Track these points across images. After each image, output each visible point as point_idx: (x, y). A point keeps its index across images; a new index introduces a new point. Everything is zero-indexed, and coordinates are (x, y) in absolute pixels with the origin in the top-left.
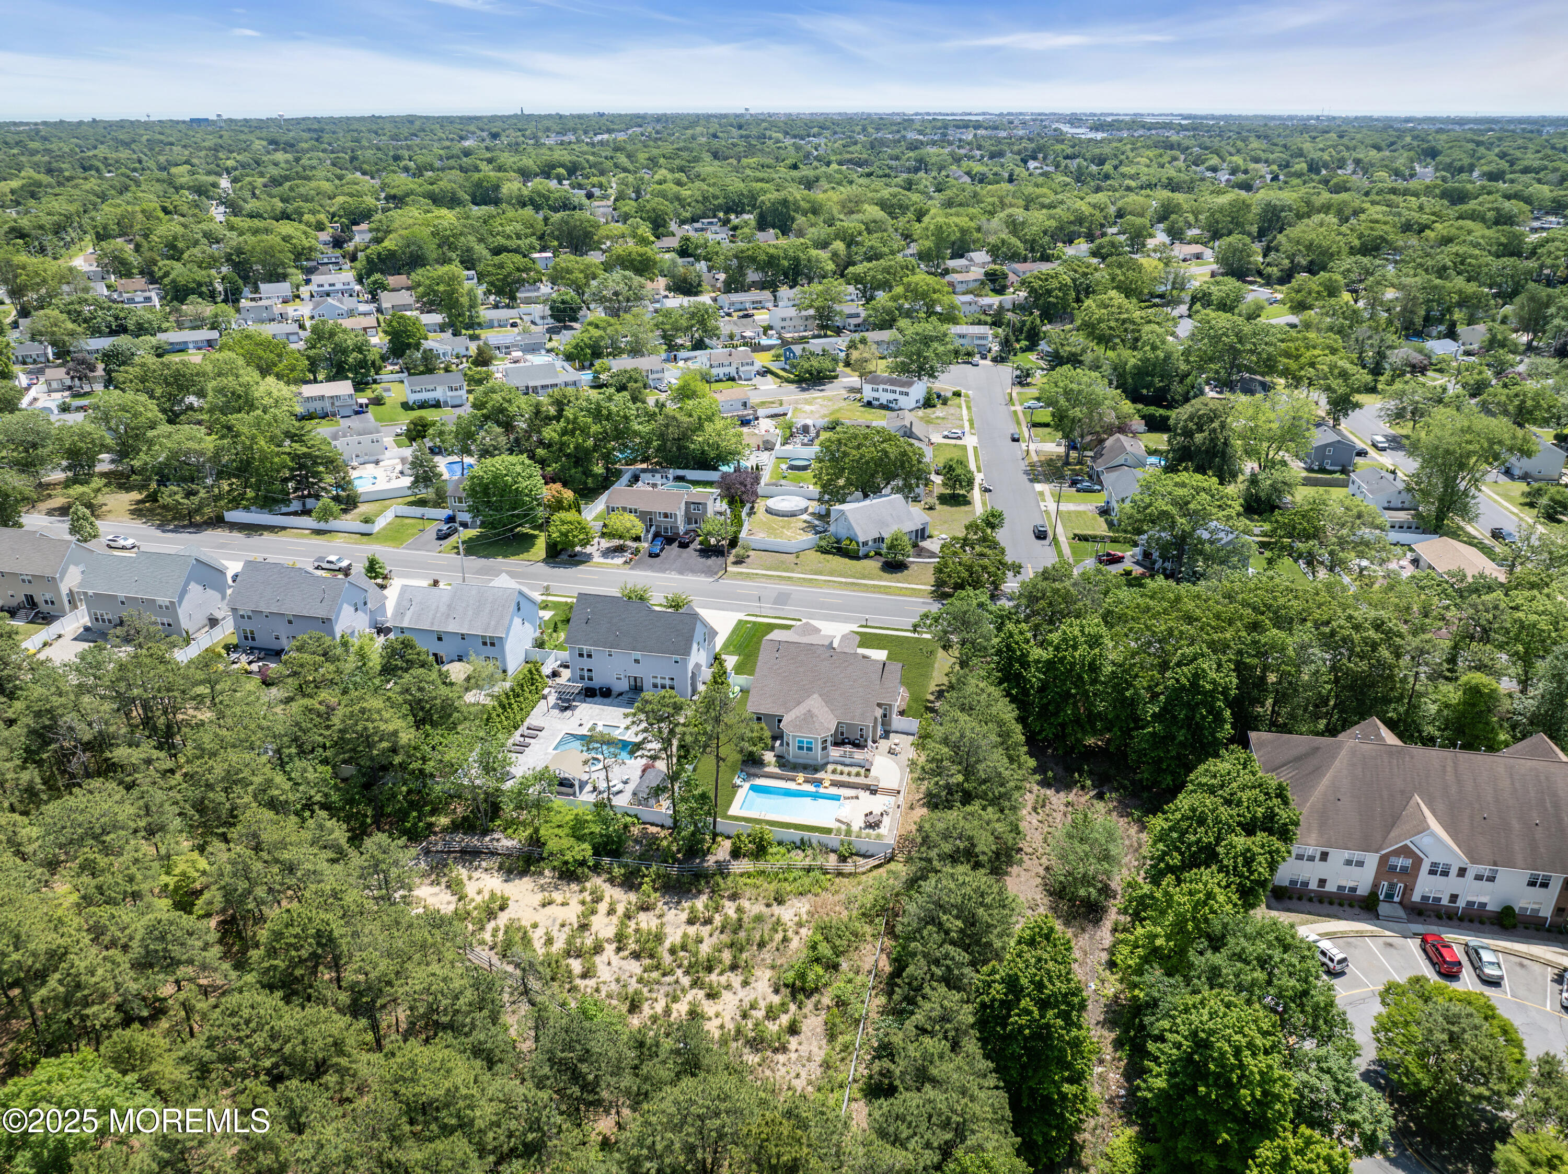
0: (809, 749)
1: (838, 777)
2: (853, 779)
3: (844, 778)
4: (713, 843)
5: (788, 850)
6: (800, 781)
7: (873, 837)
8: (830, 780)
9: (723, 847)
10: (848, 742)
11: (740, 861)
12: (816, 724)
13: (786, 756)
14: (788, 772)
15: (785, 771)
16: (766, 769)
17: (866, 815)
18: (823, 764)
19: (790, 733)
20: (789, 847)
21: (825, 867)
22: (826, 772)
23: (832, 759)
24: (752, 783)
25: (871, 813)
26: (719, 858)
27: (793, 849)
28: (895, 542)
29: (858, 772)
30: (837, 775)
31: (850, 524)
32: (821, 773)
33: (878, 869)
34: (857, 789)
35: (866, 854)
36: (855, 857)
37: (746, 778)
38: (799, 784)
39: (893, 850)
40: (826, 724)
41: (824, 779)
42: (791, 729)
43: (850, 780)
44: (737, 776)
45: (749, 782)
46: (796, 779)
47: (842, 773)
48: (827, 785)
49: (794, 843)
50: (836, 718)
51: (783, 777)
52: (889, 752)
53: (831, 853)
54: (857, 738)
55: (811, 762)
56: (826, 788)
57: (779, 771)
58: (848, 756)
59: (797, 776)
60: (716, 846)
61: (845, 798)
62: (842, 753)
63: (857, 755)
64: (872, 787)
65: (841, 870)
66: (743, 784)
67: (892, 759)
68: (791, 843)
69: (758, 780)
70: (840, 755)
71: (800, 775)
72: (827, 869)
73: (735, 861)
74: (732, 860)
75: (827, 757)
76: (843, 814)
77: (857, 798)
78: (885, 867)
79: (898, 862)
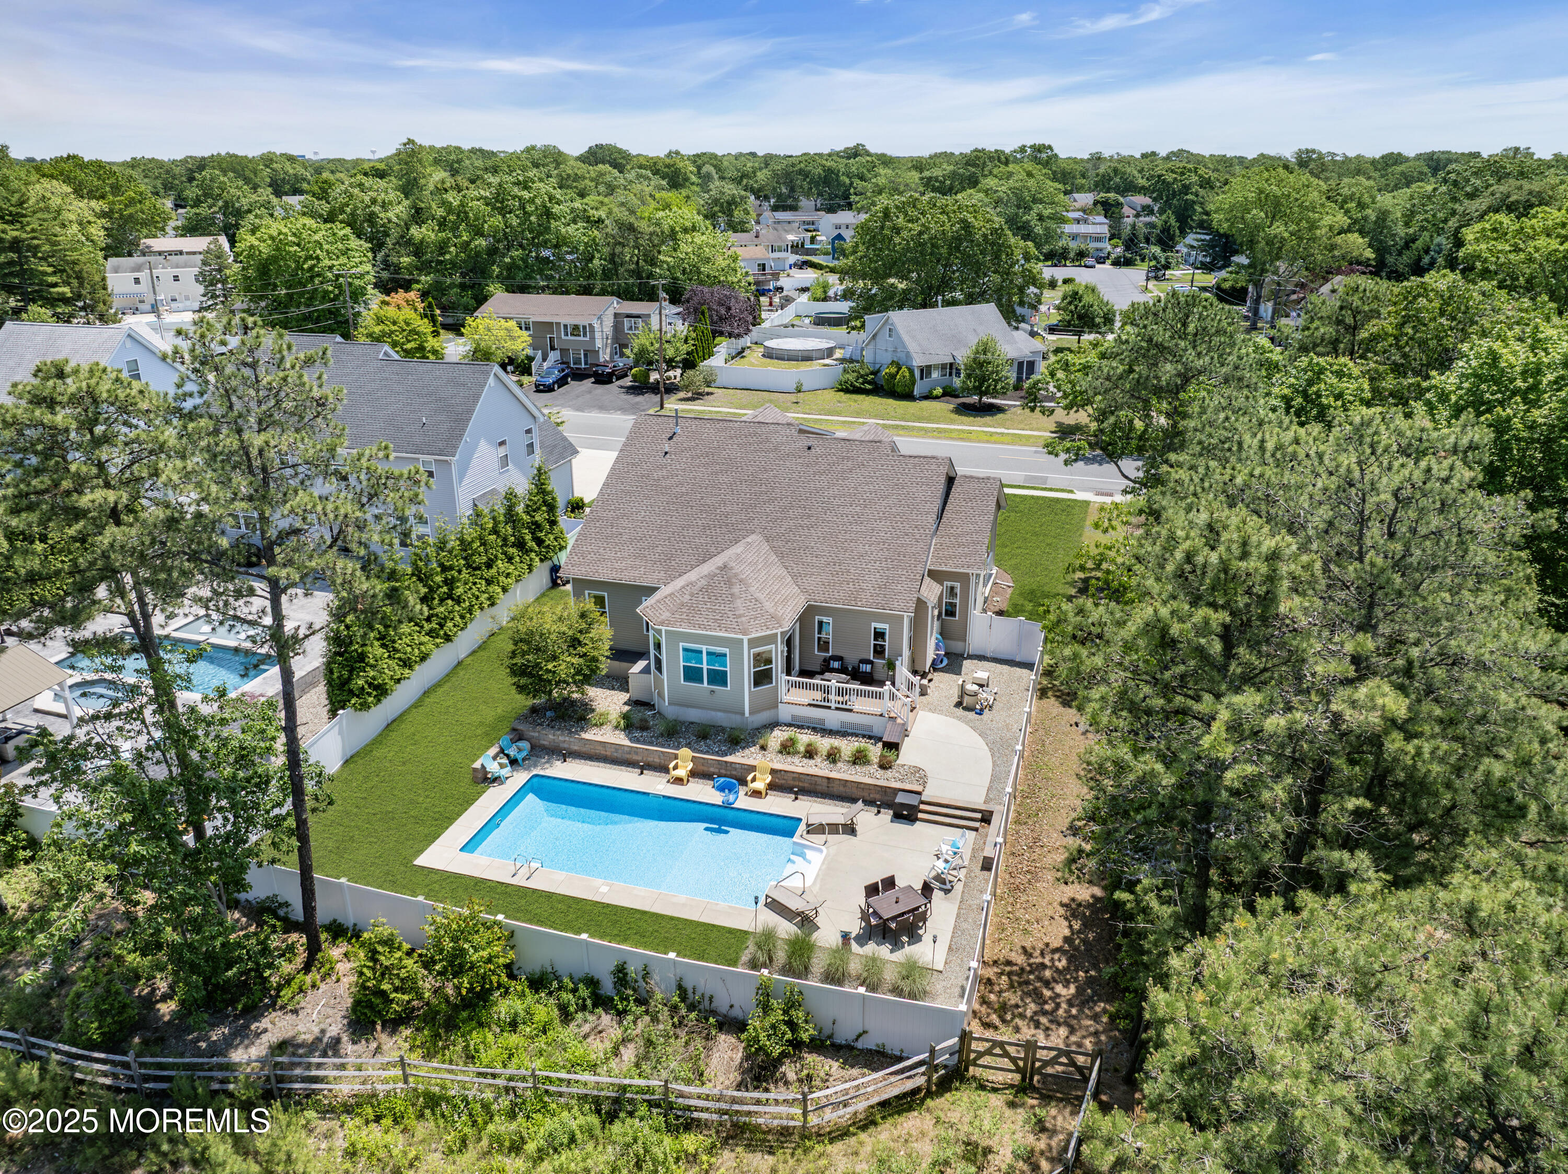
0: (718, 678)
1: (797, 765)
2: (843, 772)
3: (818, 768)
4: (307, 967)
5: (563, 1009)
6: (682, 772)
7: (890, 976)
8: (773, 772)
9: (338, 981)
10: (836, 665)
11: (374, 1045)
12: (739, 603)
13: (656, 700)
14: (651, 744)
15: (644, 743)
16: (589, 735)
17: (872, 890)
18: (756, 725)
19: (663, 628)
20: (566, 997)
21: (680, 1100)
22: (763, 748)
23: (785, 713)
24: (535, 772)
25: (890, 883)
26: (301, 1028)
27: (584, 1008)
28: (982, 357)
29: (859, 751)
30: (796, 760)
31: (899, 338)
32: (747, 751)
33: (901, 1119)
34: (854, 800)
35: (860, 1045)
36: (811, 1058)
37: (520, 757)
38: (679, 781)
39: (965, 1037)
40: (769, 606)
41: (753, 768)
42: (666, 615)
43: (833, 775)
44: (493, 751)
45: (528, 769)
46: (671, 766)
47: (810, 753)
48: (760, 785)
49: (592, 982)
50: (804, 591)
51: (635, 757)
52: (959, 704)
53: (722, 1037)
54: (865, 656)
55: (720, 718)
56: (757, 794)
57: (627, 742)
58: (833, 705)
59: (676, 757)
60: (314, 976)
61: (813, 829)
62: (818, 696)
63: (861, 705)
64: (900, 799)
65: (749, 1113)
66: (506, 772)
67: (967, 723)
68: (581, 986)
69: (558, 763)
70: (806, 701)
71: (685, 753)
72: (688, 1108)
73: (354, 1042)
74: (345, 1038)
75: (774, 704)
76: (796, 883)
77: (850, 829)
78: (928, 1110)
79: (982, 1087)
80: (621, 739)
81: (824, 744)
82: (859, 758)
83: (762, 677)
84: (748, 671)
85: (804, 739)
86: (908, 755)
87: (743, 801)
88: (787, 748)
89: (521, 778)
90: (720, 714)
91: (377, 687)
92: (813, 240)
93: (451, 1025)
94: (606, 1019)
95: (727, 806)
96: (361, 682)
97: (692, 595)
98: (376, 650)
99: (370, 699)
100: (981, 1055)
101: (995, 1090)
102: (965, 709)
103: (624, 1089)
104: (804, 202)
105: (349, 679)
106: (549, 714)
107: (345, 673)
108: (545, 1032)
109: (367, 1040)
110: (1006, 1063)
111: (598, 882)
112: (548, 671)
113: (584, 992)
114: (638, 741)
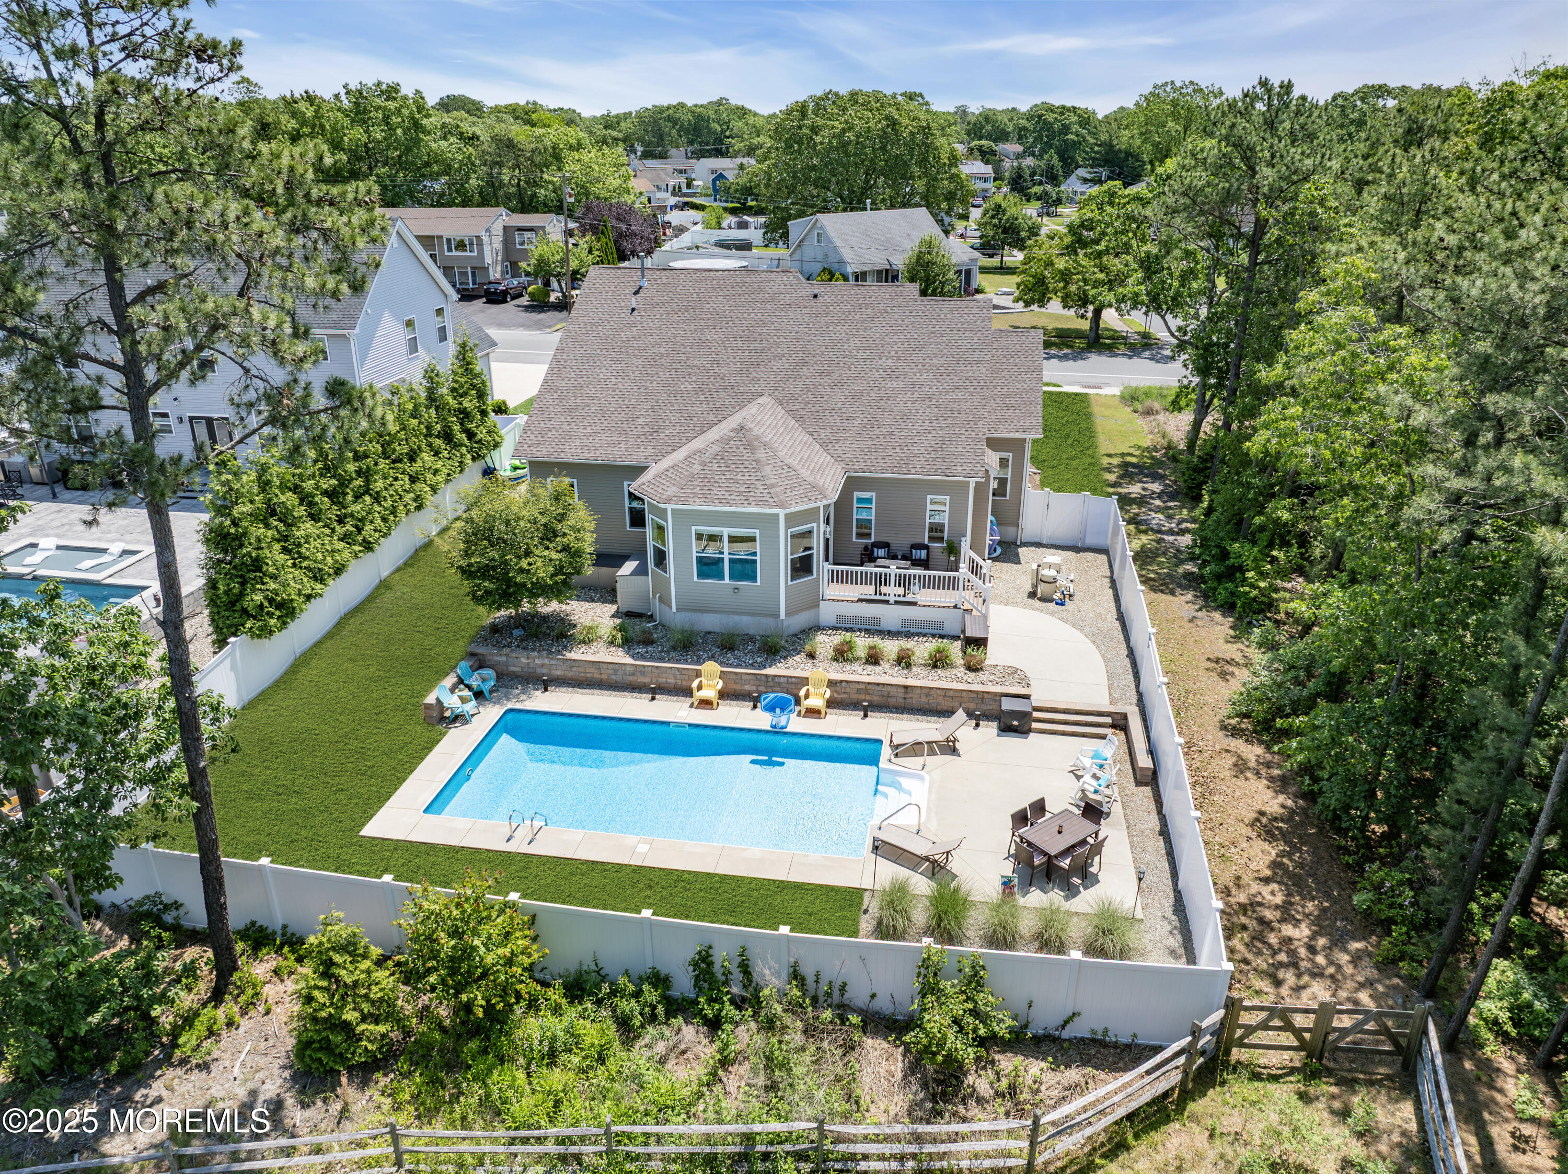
0: (744, 570)
1: (859, 674)
2: (921, 678)
3: (887, 675)
4: (217, 996)
5: (624, 1023)
6: (709, 693)
7: (1077, 931)
8: (831, 684)
9: (268, 1012)
10: (882, 552)
11: (338, 1106)
12: (767, 470)
13: (656, 607)
14: (662, 660)
15: (652, 659)
16: (576, 654)
17: (1021, 819)
18: (793, 630)
19: (669, 507)
20: (628, 1006)
21: (842, 1147)
22: (811, 656)
23: (827, 613)
24: (510, 706)
25: (1039, 807)
26: (216, 1091)
27: (653, 1019)
28: (927, 257)
29: (939, 651)
30: (857, 667)
31: (830, 241)
32: (790, 661)
33: (1156, 1136)
34: (948, 713)
35: (1066, 1034)
36: (1007, 1062)
37: (486, 688)
38: (705, 704)
39: (1232, 1006)
40: (805, 473)
41: (804, 681)
42: (672, 490)
43: (911, 682)
44: (450, 680)
45: (498, 702)
46: (695, 685)
47: (874, 659)
48: (817, 701)
49: (659, 980)
50: (839, 460)
51: (646, 680)
52: (1033, 595)
53: (869, 1042)
54: (918, 540)
55: (748, 624)
56: (813, 713)
57: (629, 660)
58: (892, 599)
59: (698, 674)
60: (231, 1007)
61: (899, 750)
62: (868, 590)
63: (924, 596)
64: (1007, 705)
65: (943, 1156)
66: (470, 707)
67: (1052, 614)
68: (646, 987)
69: (538, 693)
70: (856, 596)
71: (711, 668)
72: (853, 1157)
73: (305, 1106)
74: (290, 1101)
75: (815, 601)
76: (909, 819)
77: (950, 748)
78: (1193, 1118)
79: (1256, 1076)
80: (620, 657)
81: (890, 647)
82: (938, 662)
83: (802, 566)
84: (784, 556)
85: (862, 643)
86: (994, 655)
87: (796, 724)
88: (842, 654)
89: (491, 714)
90: (745, 619)
91: (280, 606)
92: (689, 185)
93: (455, 1064)
94: (690, 1033)
95: (777, 731)
96: (258, 598)
97: (703, 464)
98: (275, 556)
99: (273, 622)
100: (1250, 1030)
101: (1275, 1078)
102: (1044, 599)
103: (749, 1138)
104: (673, 152)
105: (241, 595)
106: (516, 632)
107: (236, 587)
108: (602, 1060)
109: (325, 1100)
110: (1287, 1039)
111: (631, 839)
112: (522, 570)
113: (651, 995)
114: (643, 658)
